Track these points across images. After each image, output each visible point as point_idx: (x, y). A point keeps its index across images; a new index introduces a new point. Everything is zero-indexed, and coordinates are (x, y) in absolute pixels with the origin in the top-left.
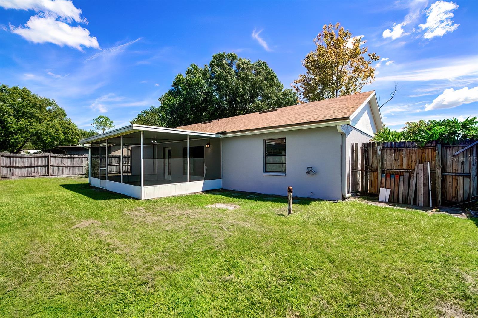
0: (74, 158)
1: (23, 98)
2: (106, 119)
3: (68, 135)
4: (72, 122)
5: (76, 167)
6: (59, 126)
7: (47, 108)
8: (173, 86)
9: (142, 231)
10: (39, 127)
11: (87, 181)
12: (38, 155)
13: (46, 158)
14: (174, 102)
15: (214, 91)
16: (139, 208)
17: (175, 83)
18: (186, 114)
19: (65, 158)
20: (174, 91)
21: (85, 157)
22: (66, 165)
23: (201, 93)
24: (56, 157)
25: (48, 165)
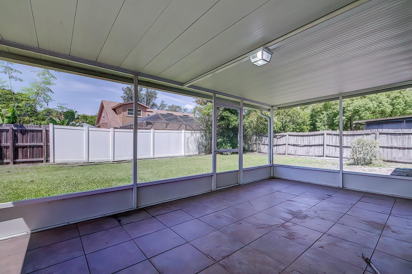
13: (323, 136)
24: (332, 135)
25: (324, 145)
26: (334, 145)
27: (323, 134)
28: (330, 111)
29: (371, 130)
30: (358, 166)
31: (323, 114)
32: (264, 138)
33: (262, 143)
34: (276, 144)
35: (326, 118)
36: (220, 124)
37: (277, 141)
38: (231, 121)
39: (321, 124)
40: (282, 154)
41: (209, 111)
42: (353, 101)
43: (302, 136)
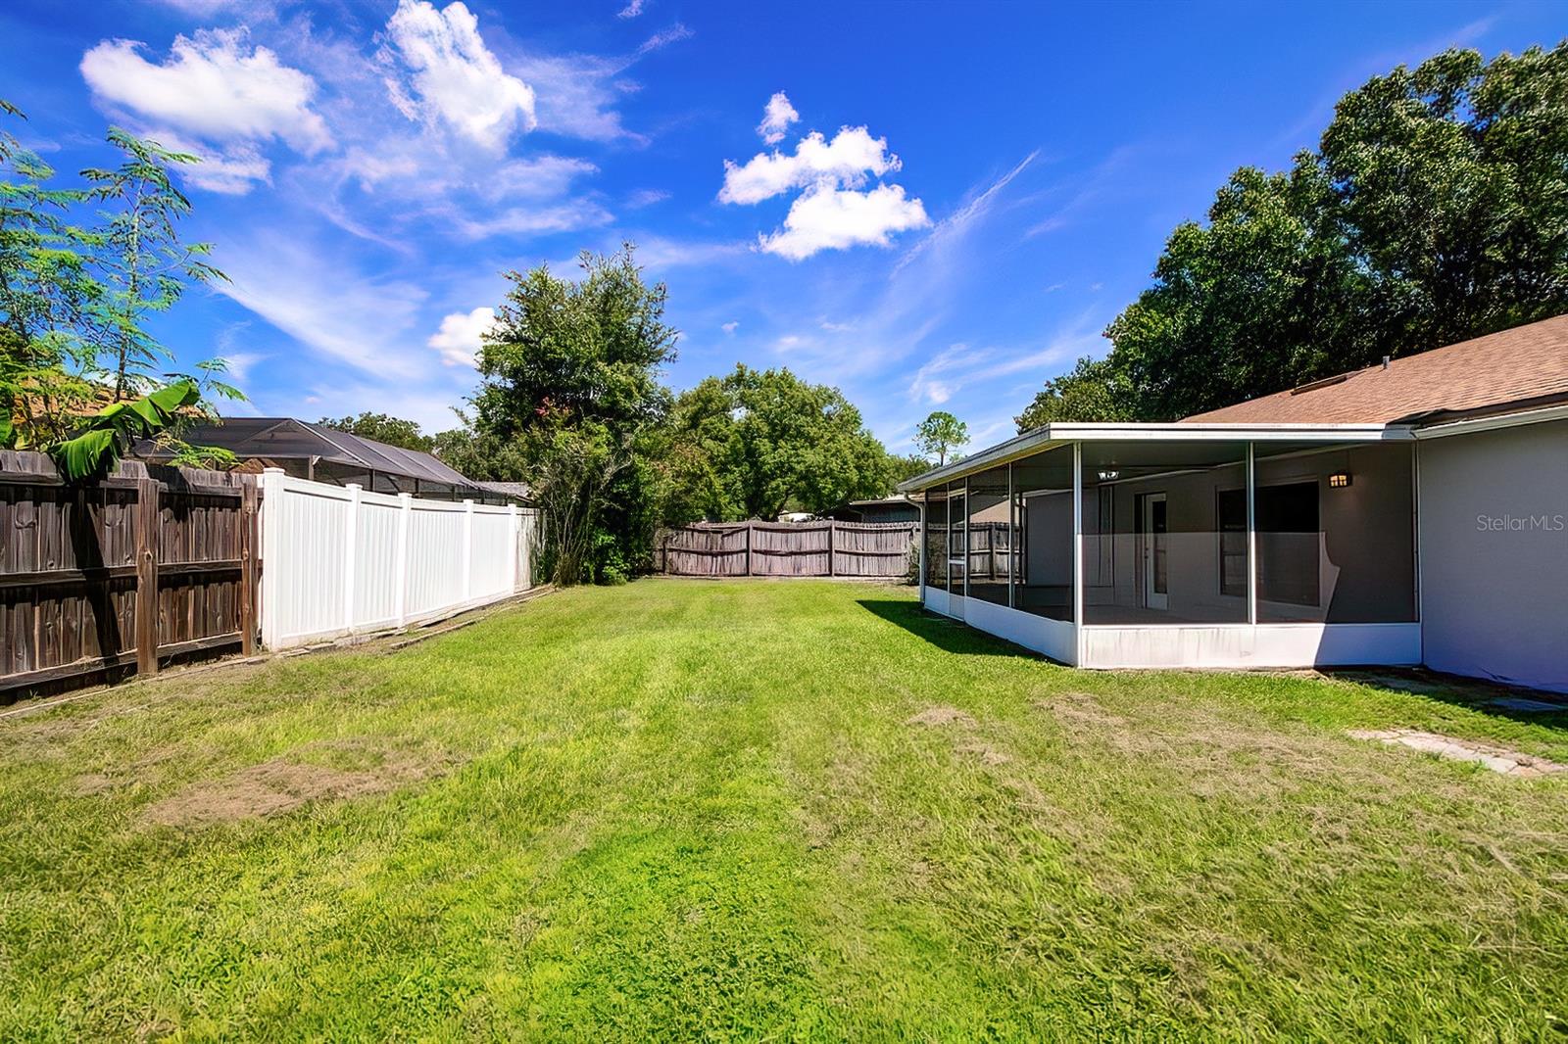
0: (882, 531)
1: (783, 395)
2: (949, 420)
3: (867, 473)
4: (874, 437)
5: (887, 555)
6: (847, 452)
7: (825, 411)
8: (1157, 275)
9: (1106, 777)
10: (812, 457)
11: (914, 594)
12: (806, 525)
13: (827, 533)
14: (1164, 331)
15: (1348, 250)
16: (1077, 695)
17: (1168, 261)
18: (1215, 364)
19: (863, 531)
20: (1165, 291)
21: (906, 530)
22: (865, 552)
23: (1285, 272)
24: (845, 530)
25: (830, 551)
26: (848, 550)
27: (830, 528)
34: (719, 550)
37: (723, 544)
40: (740, 576)
43: (783, 531)
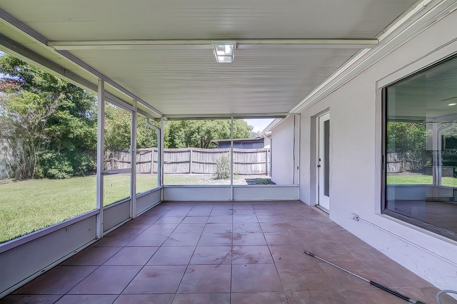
0: (215, 153)
13: (189, 153)
19: (206, 152)
22: (207, 162)
24: (197, 152)
25: (190, 162)
26: (198, 161)
27: (190, 151)
28: (187, 129)
29: (226, 149)
30: (222, 180)
31: (181, 131)
32: (123, 154)
33: (119, 160)
34: (138, 161)
35: (184, 136)
36: (50, 131)
37: (140, 158)
38: (72, 127)
39: (179, 140)
40: (147, 173)
41: (27, 106)
42: (206, 122)
43: (169, 153)
